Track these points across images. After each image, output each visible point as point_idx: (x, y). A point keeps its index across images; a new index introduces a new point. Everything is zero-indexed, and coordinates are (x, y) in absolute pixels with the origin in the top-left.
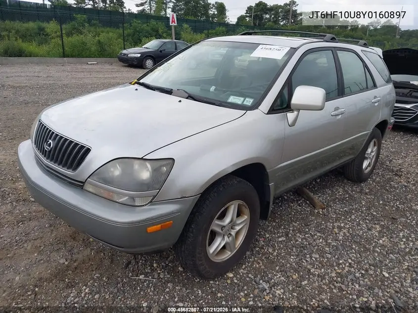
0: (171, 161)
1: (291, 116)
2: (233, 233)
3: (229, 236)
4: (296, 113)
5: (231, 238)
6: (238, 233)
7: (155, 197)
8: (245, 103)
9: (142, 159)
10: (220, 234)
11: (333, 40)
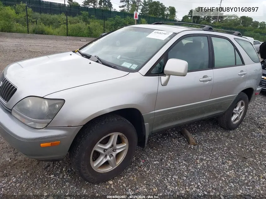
0: (62, 101)
1: (164, 79)
2: (114, 154)
3: (111, 156)
4: (167, 77)
5: (112, 158)
6: (118, 155)
7: (49, 124)
8: (132, 67)
9: (43, 98)
10: (102, 154)
11: (210, 29)
